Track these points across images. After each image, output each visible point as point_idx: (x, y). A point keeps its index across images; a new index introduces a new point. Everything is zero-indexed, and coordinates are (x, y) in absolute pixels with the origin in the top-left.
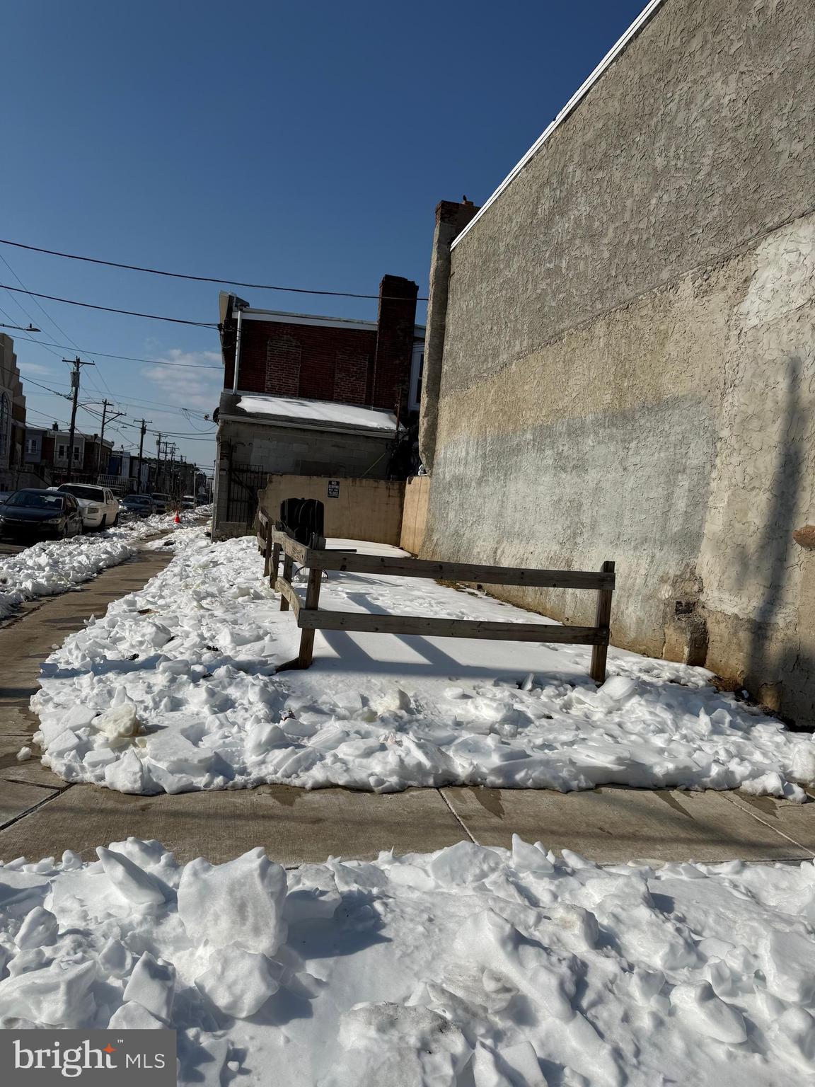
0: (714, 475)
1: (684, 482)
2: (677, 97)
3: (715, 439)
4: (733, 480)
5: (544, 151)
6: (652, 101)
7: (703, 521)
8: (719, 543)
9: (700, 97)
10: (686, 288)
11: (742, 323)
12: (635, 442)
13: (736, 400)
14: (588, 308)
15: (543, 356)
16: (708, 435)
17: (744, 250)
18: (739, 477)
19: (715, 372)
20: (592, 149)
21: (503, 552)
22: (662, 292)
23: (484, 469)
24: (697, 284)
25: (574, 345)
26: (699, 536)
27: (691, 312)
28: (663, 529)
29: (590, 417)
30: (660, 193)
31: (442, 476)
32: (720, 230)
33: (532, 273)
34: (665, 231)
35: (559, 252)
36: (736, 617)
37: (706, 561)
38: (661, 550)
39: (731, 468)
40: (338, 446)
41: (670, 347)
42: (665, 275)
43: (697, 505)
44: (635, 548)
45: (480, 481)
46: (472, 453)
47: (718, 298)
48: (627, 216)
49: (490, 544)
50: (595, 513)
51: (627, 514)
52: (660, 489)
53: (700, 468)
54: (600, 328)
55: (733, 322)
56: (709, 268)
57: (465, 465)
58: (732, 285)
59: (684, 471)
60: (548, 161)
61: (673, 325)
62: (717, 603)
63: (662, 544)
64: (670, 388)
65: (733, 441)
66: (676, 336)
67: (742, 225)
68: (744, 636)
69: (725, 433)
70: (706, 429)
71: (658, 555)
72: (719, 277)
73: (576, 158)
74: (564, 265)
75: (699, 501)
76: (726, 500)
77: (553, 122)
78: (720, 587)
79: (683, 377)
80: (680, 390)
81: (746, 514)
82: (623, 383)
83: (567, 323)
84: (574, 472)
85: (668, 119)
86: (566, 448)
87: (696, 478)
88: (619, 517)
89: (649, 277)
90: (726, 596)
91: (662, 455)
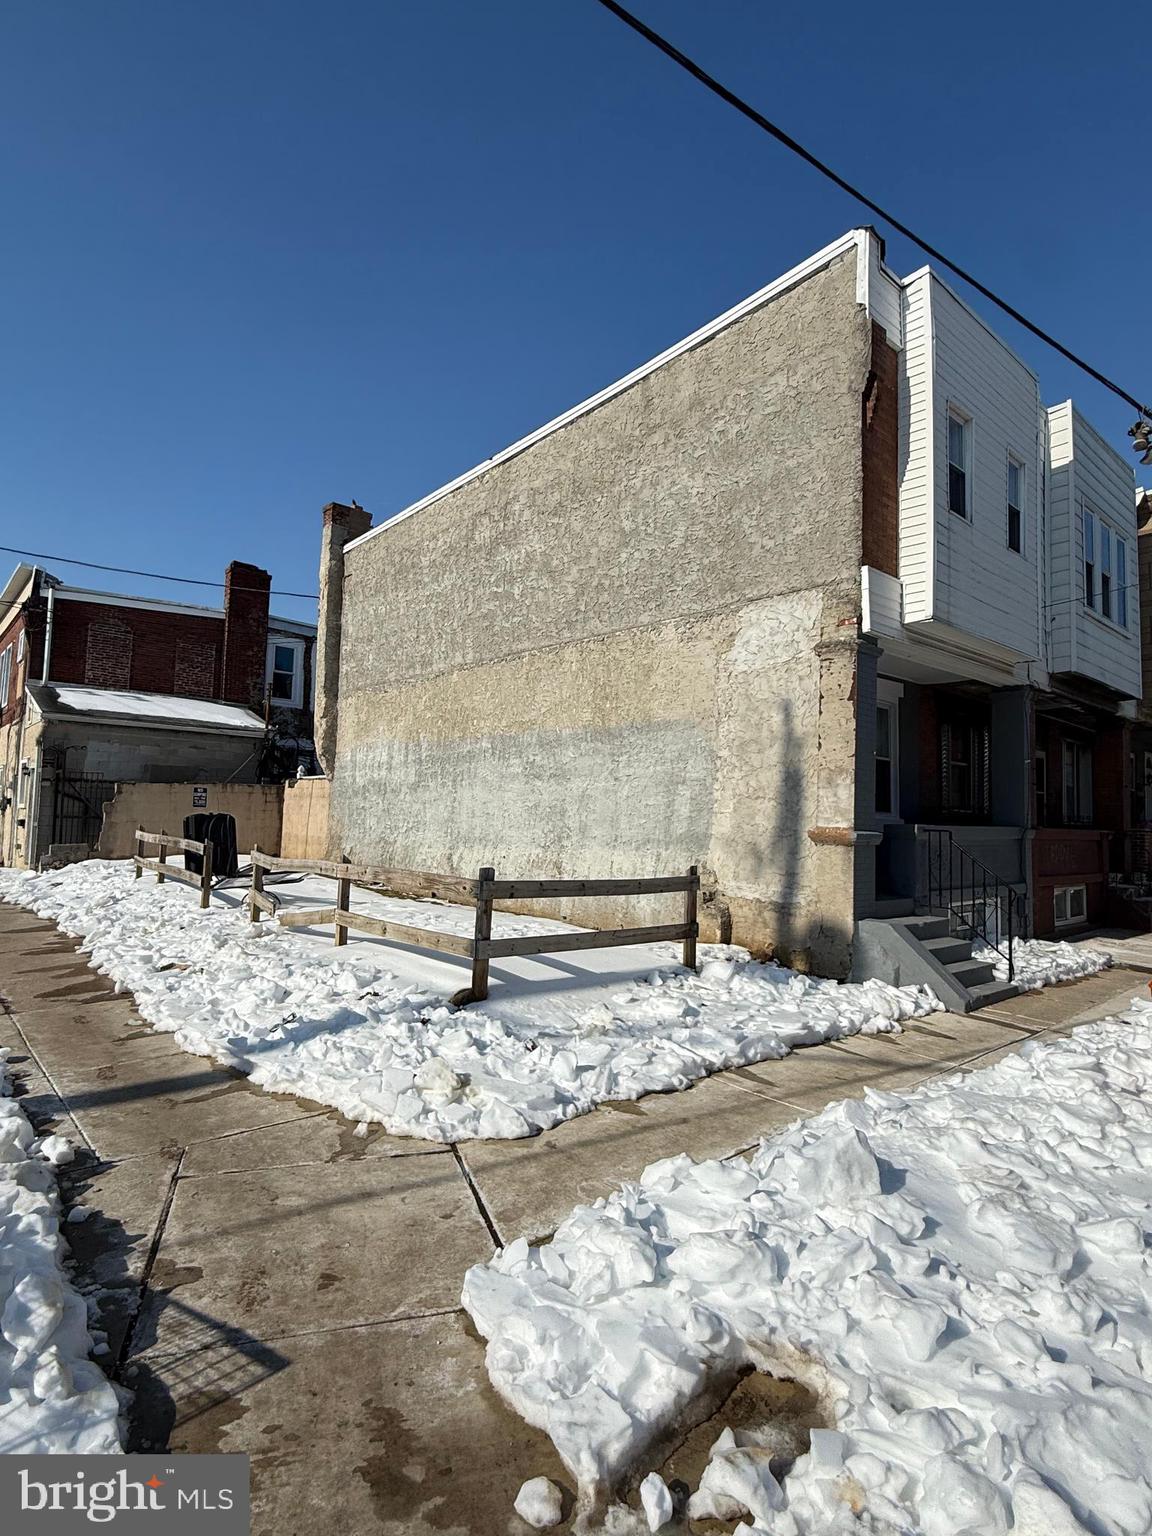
0: (716, 786)
1: (685, 792)
2: (640, 474)
3: (713, 756)
4: (737, 791)
5: (477, 484)
6: (612, 472)
7: (709, 824)
8: (729, 843)
9: (666, 483)
10: (669, 632)
11: (731, 668)
12: (625, 757)
13: (730, 728)
14: (554, 634)
15: (497, 672)
16: (706, 753)
17: (727, 611)
18: (742, 788)
19: (708, 704)
20: (542, 496)
21: (461, 858)
22: (642, 632)
23: (419, 774)
24: (680, 631)
25: (538, 665)
26: (708, 836)
27: (677, 652)
28: (667, 831)
29: (566, 732)
30: (629, 550)
31: (350, 780)
32: (700, 593)
33: (473, 593)
34: (640, 583)
35: (508, 578)
36: (758, 900)
37: (717, 856)
38: (667, 849)
39: (734, 781)
40: (195, 747)
41: (655, 679)
42: (645, 618)
43: (700, 811)
44: (637, 849)
45: (414, 787)
46: (398, 758)
47: (704, 646)
48: (593, 562)
49: (439, 852)
50: (583, 818)
51: (624, 820)
52: (659, 798)
53: (702, 782)
54: (570, 654)
55: (721, 666)
56: (692, 620)
57: (389, 769)
58: (717, 638)
59: (684, 783)
60: (484, 495)
61: (657, 661)
62: (736, 891)
63: (667, 844)
64: (660, 714)
65: (734, 760)
66: (660, 671)
67: (723, 592)
68: (769, 916)
69: (724, 753)
70: (703, 749)
71: (664, 853)
72: (704, 628)
73: (523, 499)
74: (516, 591)
75: (703, 807)
76: (732, 806)
77: (489, 461)
78: (736, 877)
79: (673, 705)
80: (672, 716)
81: (753, 818)
82: (605, 704)
83: (527, 644)
84: (552, 781)
85: (633, 491)
86: (538, 758)
87: (697, 788)
88: (614, 822)
89: (626, 618)
90: (744, 885)
91: (658, 768)
